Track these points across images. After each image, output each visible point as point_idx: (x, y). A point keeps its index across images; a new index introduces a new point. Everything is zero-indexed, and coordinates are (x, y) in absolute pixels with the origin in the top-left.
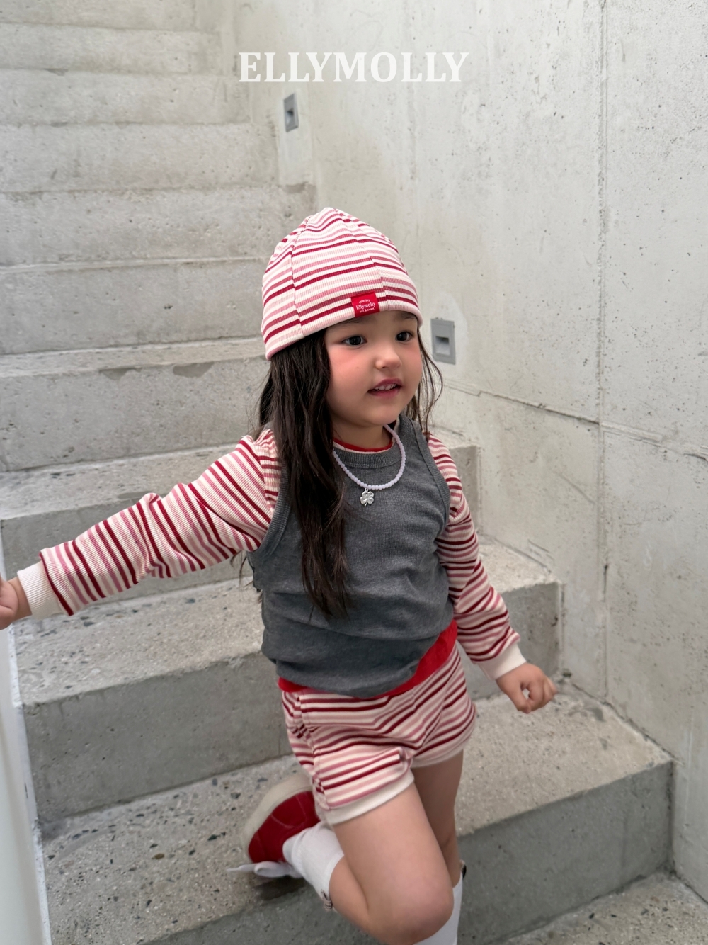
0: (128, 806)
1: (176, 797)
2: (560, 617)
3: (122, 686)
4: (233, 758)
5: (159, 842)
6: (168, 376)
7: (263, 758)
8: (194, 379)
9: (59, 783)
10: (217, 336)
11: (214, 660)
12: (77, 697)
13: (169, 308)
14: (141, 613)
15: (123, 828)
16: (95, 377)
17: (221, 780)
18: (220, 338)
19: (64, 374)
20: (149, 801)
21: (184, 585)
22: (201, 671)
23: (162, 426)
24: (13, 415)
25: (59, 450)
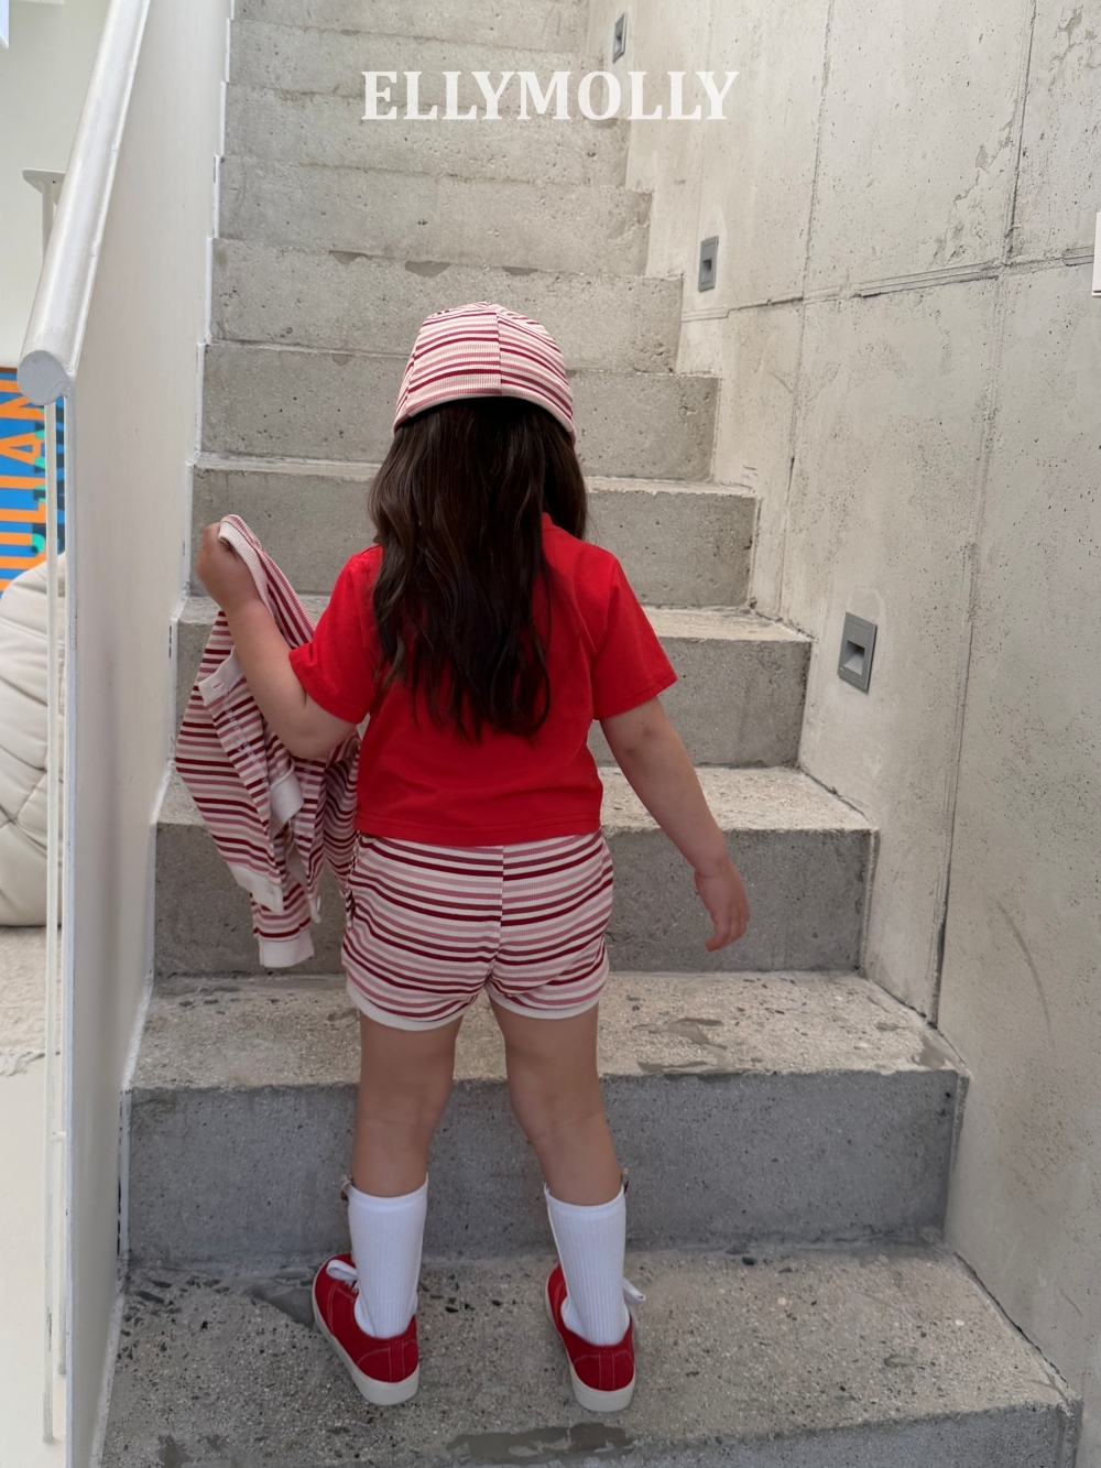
2: (753, 540)
6: (399, 270)
8: (427, 278)
12: (243, 472)
13: (424, 224)
16: (324, 258)
21: (371, 459)
23: (384, 324)
24: (238, 281)
25: (277, 328)
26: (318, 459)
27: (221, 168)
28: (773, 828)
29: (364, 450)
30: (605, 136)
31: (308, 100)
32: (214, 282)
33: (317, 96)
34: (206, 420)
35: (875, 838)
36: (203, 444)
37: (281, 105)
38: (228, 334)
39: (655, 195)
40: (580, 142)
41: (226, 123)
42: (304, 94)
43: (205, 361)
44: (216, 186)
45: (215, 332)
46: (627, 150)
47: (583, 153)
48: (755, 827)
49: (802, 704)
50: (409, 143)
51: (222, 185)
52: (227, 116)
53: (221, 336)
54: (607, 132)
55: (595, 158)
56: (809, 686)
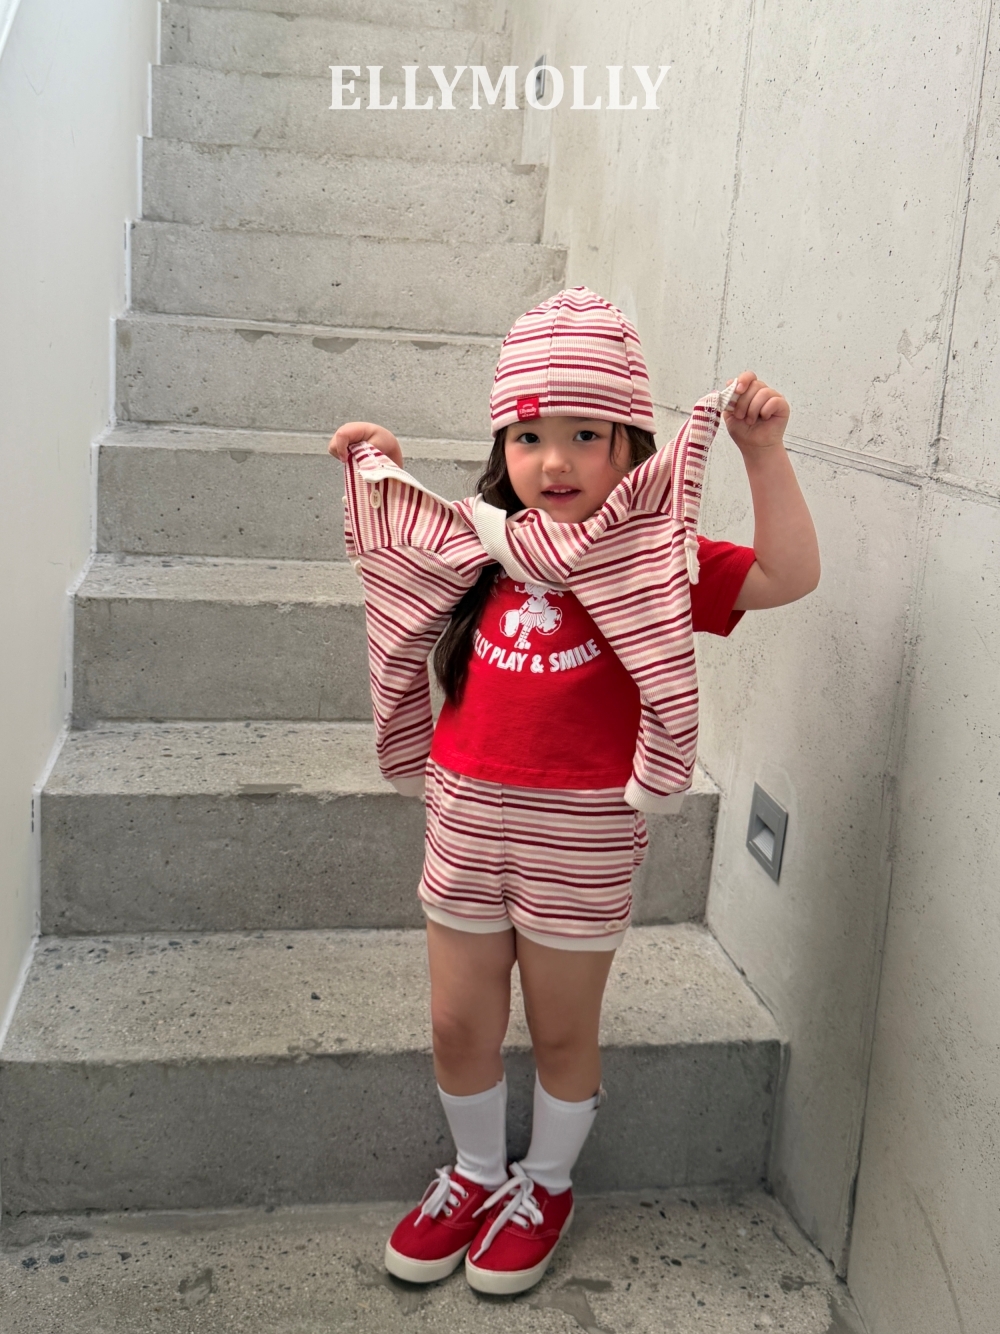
0: (158, 725)
1: (206, 727)
3: (171, 601)
4: (270, 706)
5: (173, 748)
6: (306, 347)
7: (301, 716)
8: (335, 354)
9: (97, 682)
10: (386, 326)
11: (263, 600)
13: (337, 285)
14: (220, 568)
15: (146, 736)
16: (230, 336)
17: (254, 725)
18: (390, 328)
19: (199, 328)
20: (180, 725)
21: (271, 555)
22: (249, 607)
23: (292, 401)
24: (142, 362)
25: (183, 408)
26: (217, 556)
27: (132, 234)
28: (674, 1042)
29: (264, 547)
30: (523, 182)
31: (225, 153)
32: (118, 363)
33: (234, 149)
34: (101, 521)
35: (785, 1051)
36: (98, 544)
37: (198, 157)
38: (133, 415)
39: (570, 252)
40: (498, 190)
41: (144, 177)
42: (221, 146)
43: (99, 462)
44: (127, 253)
45: (120, 414)
46: (546, 196)
47: (502, 201)
48: (654, 1041)
49: (710, 858)
50: (326, 193)
51: (134, 251)
52: (144, 170)
53: (126, 418)
54: (525, 179)
55: (513, 204)
56: (717, 841)
